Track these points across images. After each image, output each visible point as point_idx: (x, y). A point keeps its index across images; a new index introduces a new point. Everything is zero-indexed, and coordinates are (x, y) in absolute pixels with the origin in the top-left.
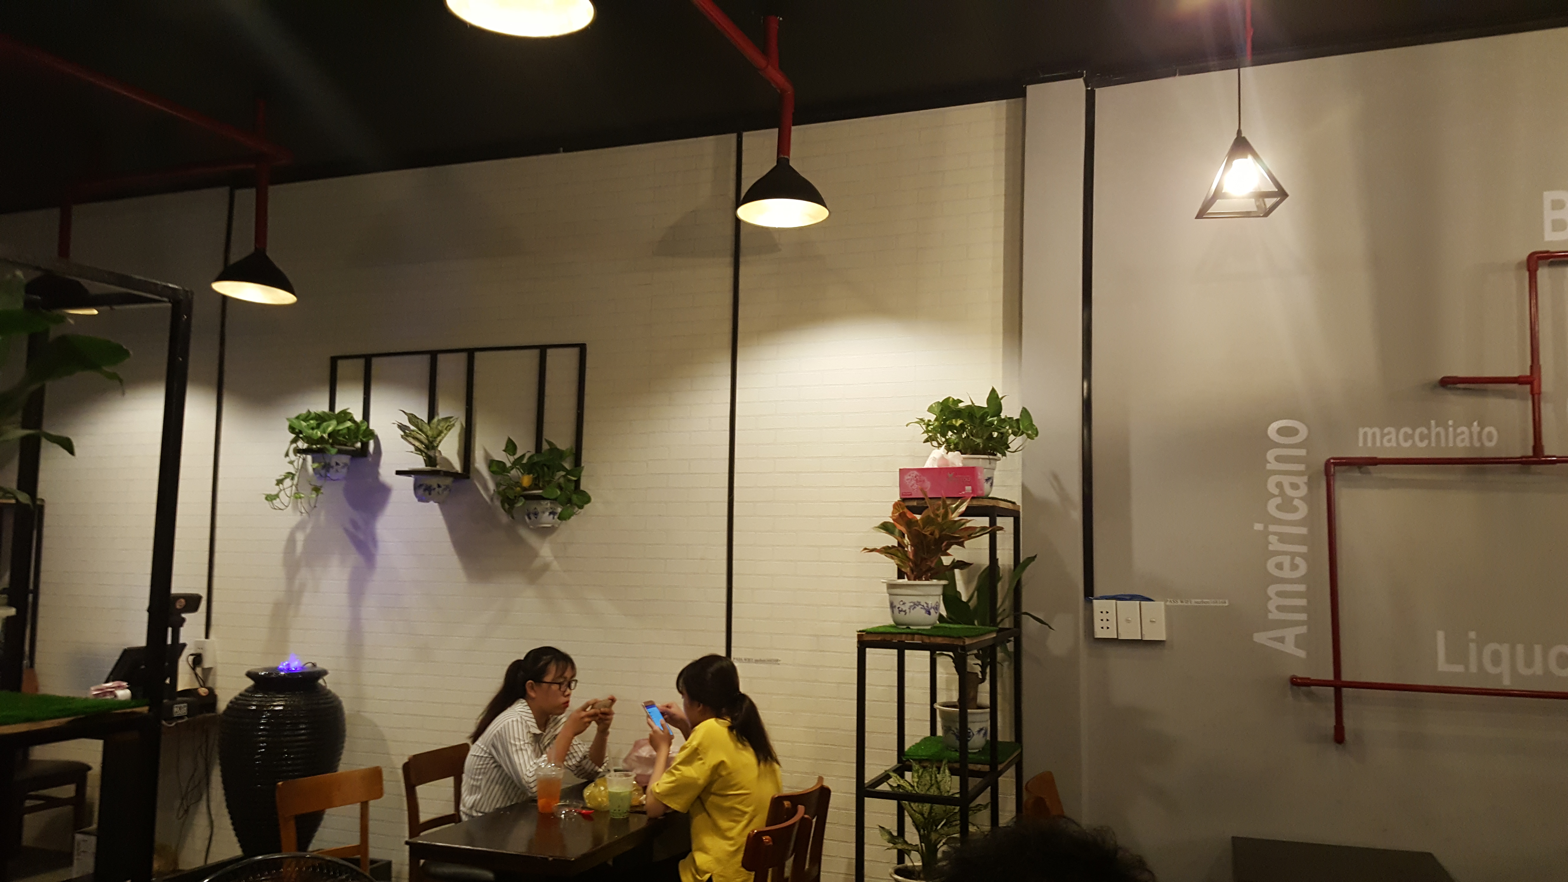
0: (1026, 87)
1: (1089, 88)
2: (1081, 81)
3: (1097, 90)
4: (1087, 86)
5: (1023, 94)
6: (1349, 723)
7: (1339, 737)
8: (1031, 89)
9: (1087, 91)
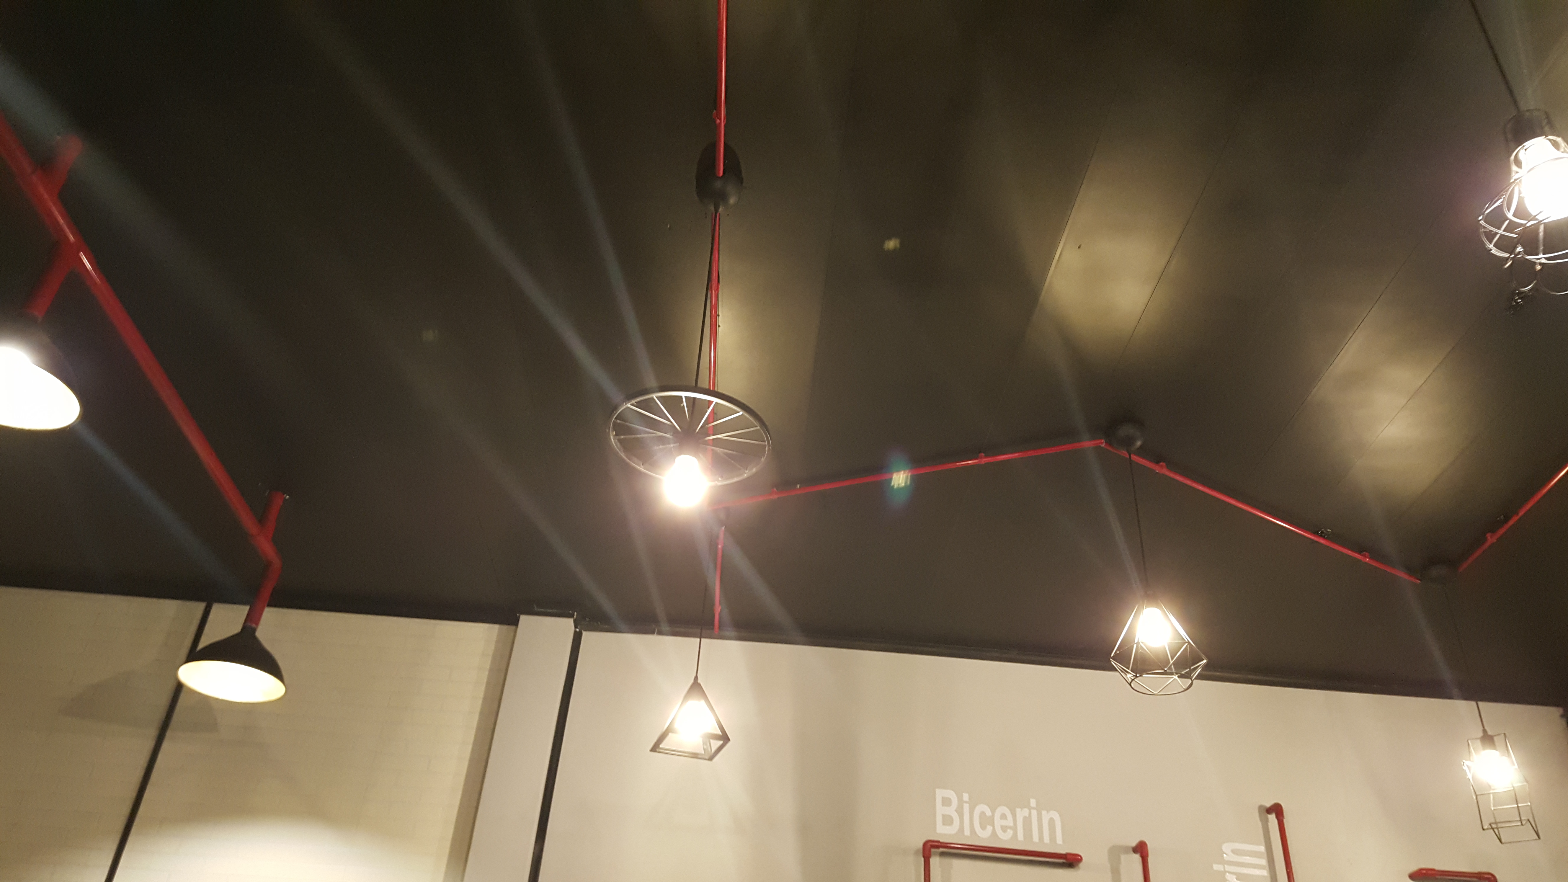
0: (519, 617)
1: (578, 630)
2: (570, 622)
3: (584, 633)
4: (576, 627)
5: (515, 622)
8: (524, 619)
9: (575, 632)
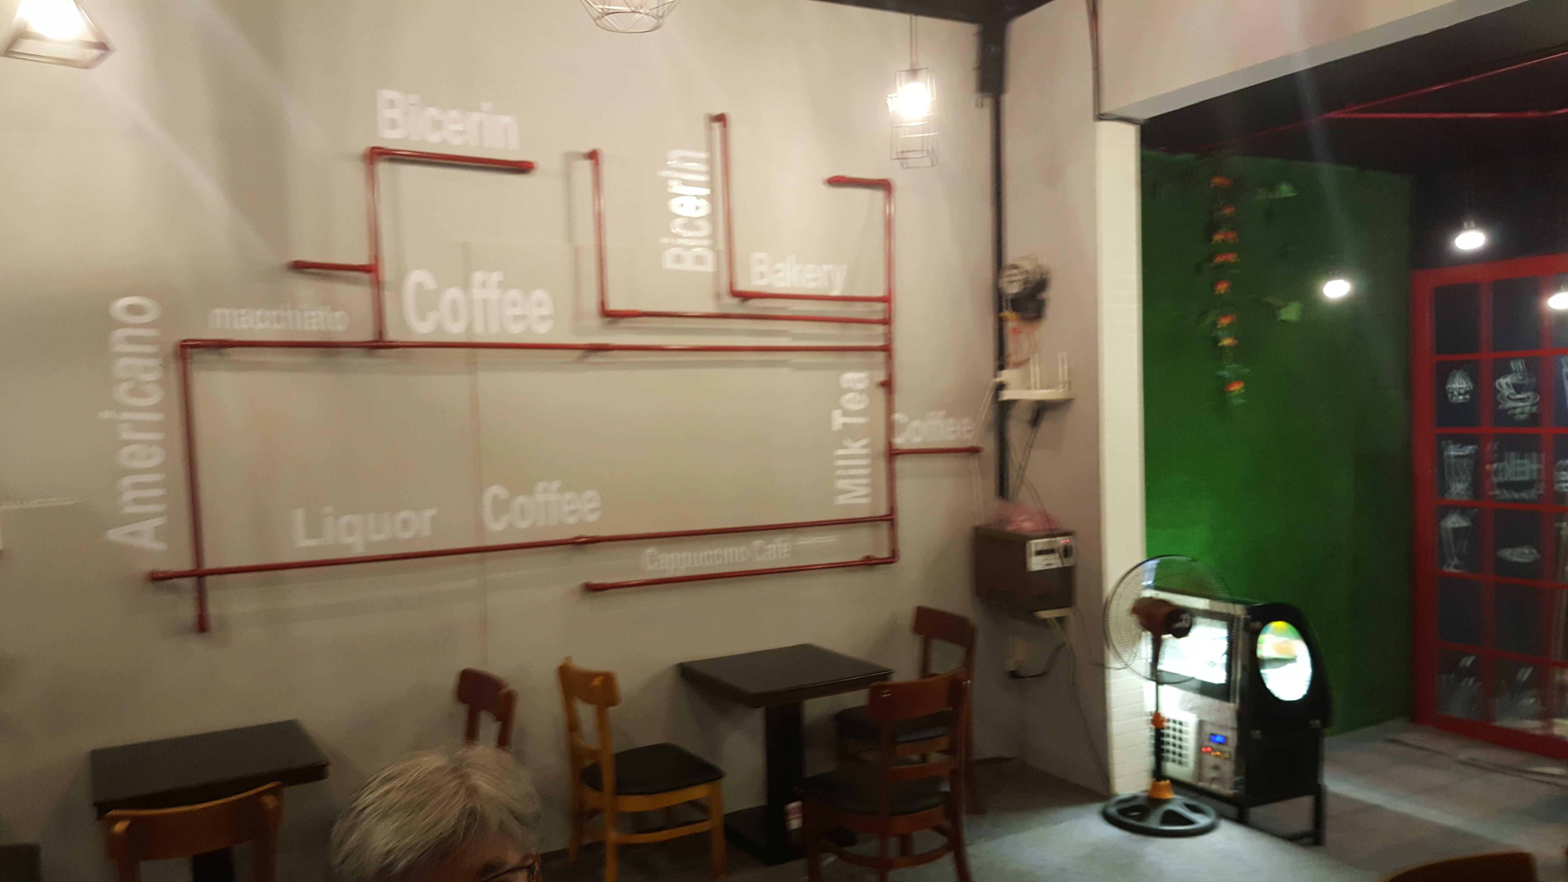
6: (213, 610)
7: (202, 625)
